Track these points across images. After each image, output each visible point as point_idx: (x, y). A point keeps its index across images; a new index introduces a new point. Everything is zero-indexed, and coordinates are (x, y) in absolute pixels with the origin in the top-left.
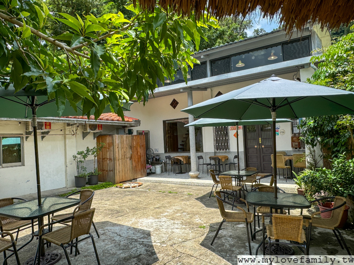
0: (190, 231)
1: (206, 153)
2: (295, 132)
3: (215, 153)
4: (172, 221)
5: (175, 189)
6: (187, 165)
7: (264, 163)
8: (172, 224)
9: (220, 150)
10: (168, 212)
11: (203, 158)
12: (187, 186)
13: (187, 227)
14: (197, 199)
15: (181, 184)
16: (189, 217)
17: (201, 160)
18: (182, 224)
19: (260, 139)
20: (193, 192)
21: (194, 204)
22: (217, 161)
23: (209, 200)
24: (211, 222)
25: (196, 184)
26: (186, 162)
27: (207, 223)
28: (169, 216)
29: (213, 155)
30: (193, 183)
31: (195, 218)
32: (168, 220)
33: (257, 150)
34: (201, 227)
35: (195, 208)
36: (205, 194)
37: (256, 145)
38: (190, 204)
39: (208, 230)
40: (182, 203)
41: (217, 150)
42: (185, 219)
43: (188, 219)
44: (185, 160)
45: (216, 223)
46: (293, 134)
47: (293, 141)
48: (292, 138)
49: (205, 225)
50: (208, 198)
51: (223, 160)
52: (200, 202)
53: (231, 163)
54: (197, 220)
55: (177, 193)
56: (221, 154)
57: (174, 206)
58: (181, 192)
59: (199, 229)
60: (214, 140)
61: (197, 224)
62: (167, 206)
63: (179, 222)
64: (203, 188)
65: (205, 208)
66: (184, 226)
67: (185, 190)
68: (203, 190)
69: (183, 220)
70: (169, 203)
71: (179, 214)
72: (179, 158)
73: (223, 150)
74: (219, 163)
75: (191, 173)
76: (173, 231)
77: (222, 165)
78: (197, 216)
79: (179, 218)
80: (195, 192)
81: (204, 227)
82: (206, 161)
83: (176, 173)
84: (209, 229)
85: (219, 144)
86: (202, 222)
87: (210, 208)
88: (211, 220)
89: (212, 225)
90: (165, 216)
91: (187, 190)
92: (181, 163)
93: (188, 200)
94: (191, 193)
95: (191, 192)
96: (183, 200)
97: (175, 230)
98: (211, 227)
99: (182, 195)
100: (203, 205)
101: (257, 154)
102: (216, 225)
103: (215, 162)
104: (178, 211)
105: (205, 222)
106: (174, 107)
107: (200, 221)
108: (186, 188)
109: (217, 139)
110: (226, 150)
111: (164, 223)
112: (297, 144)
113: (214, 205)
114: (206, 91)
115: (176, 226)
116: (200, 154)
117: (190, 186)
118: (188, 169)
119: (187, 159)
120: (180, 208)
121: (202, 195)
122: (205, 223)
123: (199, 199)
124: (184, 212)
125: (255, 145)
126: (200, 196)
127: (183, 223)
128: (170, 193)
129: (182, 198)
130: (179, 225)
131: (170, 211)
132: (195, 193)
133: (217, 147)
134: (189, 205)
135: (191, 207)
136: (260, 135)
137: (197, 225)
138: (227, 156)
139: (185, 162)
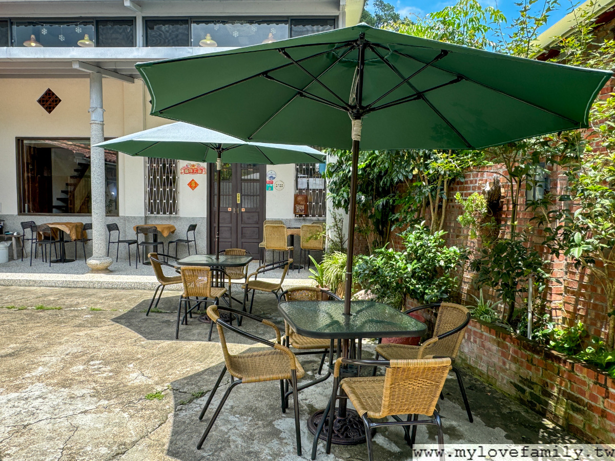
0: (126, 415)
1: (126, 219)
2: (300, 186)
3: (146, 218)
4: (65, 392)
5: (52, 298)
6: (79, 244)
7: (243, 240)
8: (68, 401)
9: (158, 213)
10: (45, 365)
11: (118, 230)
12: (83, 290)
13: (112, 402)
14: (117, 320)
15: (68, 286)
16: (111, 371)
17: (114, 233)
18: (96, 394)
19: (239, 195)
20: (102, 303)
21: (112, 334)
22: (151, 236)
23: (146, 320)
24: (172, 378)
25: (106, 286)
26: (77, 237)
27: (164, 381)
28: (53, 375)
29: (142, 223)
30: (99, 282)
31: (127, 373)
32: (50, 388)
33: (231, 214)
34: (150, 397)
35: (119, 343)
36: (132, 307)
37: (230, 206)
38: (102, 336)
39: (172, 403)
40: (81, 334)
41: (152, 213)
42: (100, 380)
43: (110, 378)
44: (74, 231)
45: (185, 379)
46: (297, 189)
47: (296, 202)
48: (296, 197)
49: (159, 388)
50: (144, 316)
51: (166, 234)
52: (128, 326)
53: (179, 240)
54: (134, 377)
55: (60, 309)
56: (160, 221)
57: (60, 343)
58: (71, 306)
59: (148, 403)
60: (145, 192)
61: (139, 390)
62: (40, 345)
63: (84, 391)
64: (122, 292)
65: (144, 342)
66: (104, 403)
67: (80, 301)
68: (126, 296)
69: (96, 382)
70: (42, 336)
71: (81, 367)
72: (58, 226)
73: (164, 213)
74: (155, 240)
75: (92, 262)
76: (74, 422)
77: (162, 243)
78: (131, 366)
79: (82, 378)
80: (107, 304)
81: (158, 396)
82: (125, 236)
83: (51, 262)
84: (172, 397)
85: (155, 201)
86: (150, 382)
87: (157, 341)
88: (170, 371)
89: (177, 386)
90: (39, 379)
91: (87, 299)
92: (62, 239)
93: (94, 324)
94: (98, 307)
95: (96, 303)
96: (80, 326)
97: (80, 420)
98: (176, 390)
99: (76, 314)
100: (136, 334)
101: (231, 223)
102: (187, 384)
103: (146, 238)
104: (76, 356)
105: (156, 379)
106: (50, 109)
107: (144, 378)
108: (81, 295)
109: (151, 189)
110: (171, 213)
111: (40, 400)
112: (303, 207)
113: (162, 331)
114: (131, 85)
115: (80, 405)
116: (112, 220)
117: (90, 291)
118: (80, 251)
119: (79, 230)
120: (80, 349)
121: (126, 311)
122: (157, 384)
123: (123, 321)
124: (92, 359)
125: (227, 206)
126: (122, 311)
127: (98, 392)
128: (41, 309)
129: (78, 321)
130: (89, 399)
131: (51, 359)
132: (109, 307)
133: (152, 208)
134: (103, 339)
135: (107, 342)
136: (239, 187)
137: (139, 393)
138: (173, 227)
139: (74, 237)
